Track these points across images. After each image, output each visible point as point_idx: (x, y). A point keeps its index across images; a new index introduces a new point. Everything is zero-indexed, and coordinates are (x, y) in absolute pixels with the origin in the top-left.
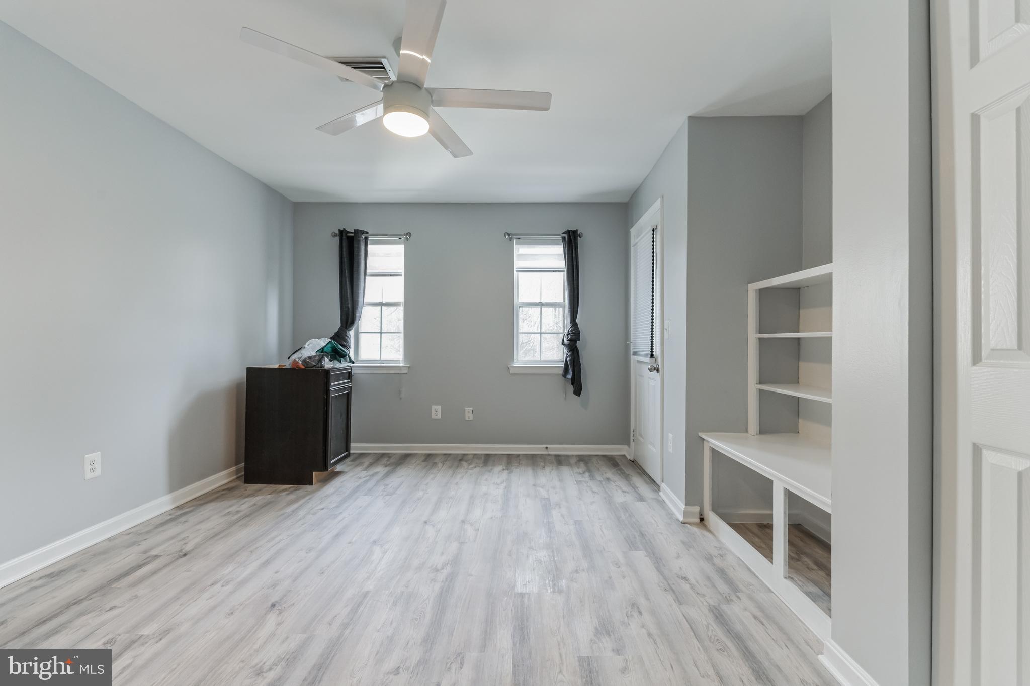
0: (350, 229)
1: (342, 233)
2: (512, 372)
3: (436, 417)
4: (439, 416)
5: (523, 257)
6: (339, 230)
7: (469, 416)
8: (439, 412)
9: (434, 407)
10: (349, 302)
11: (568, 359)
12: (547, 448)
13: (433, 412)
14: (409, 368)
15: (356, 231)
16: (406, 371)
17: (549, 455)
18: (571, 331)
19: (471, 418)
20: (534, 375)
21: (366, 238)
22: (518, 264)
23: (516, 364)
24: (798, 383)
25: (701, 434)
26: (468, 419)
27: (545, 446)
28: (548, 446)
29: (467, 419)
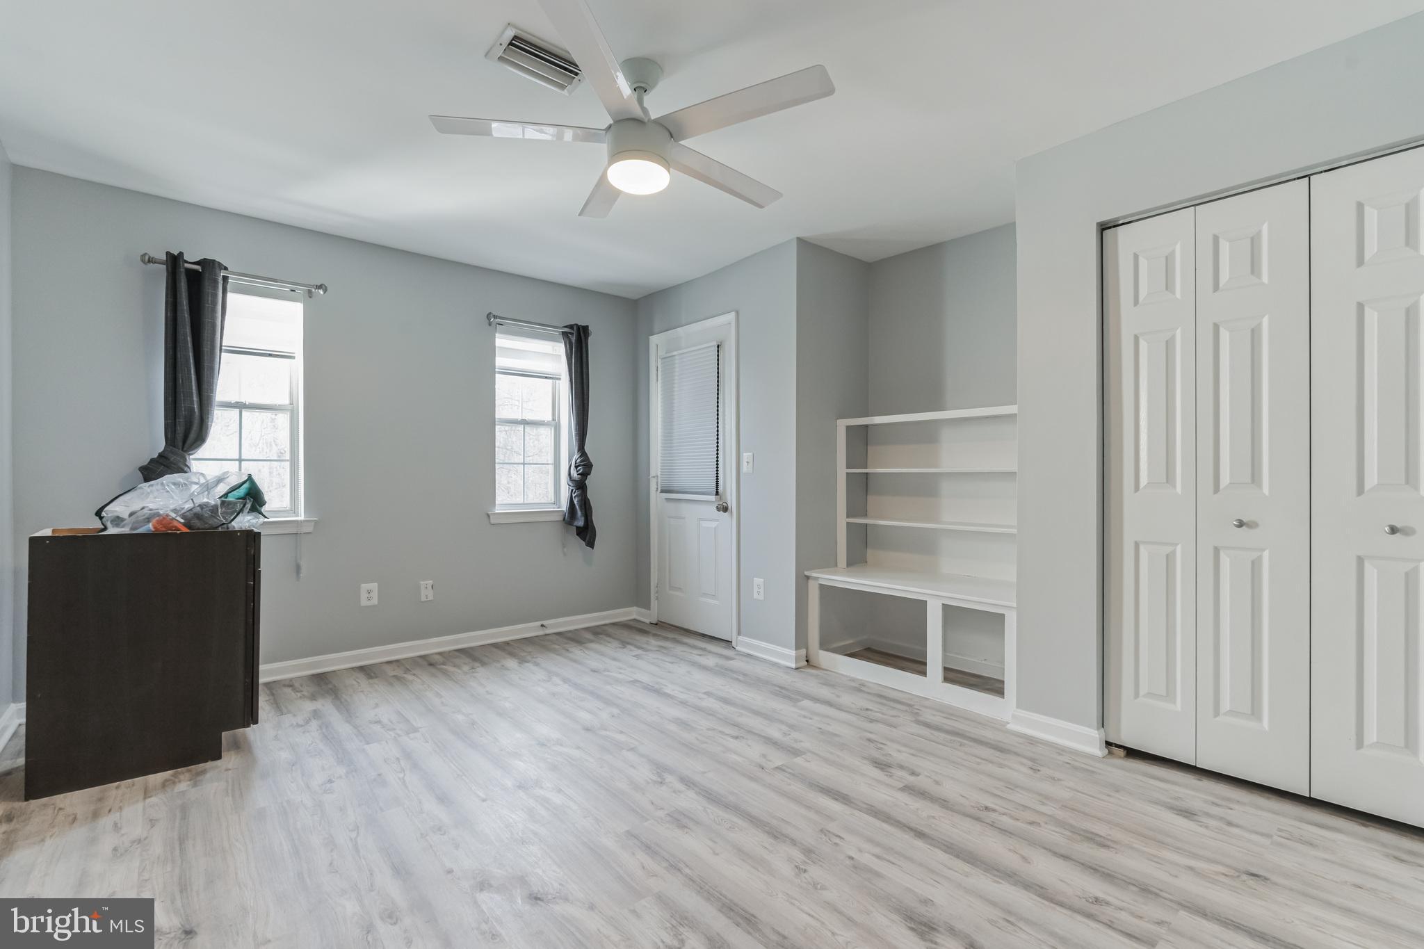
0: (192, 255)
1: (174, 261)
2: (492, 522)
3: (369, 603)
4: (375, 601)
5: (508, 352)
6: (168, 253)
7: (427, 594)
8: (375, 595)
9: (365, 587)
10: (195, 398)
11: (576, 501)
12: (542, 626)
13: (364, 596)
14: (316, 523)
15: (203, 262)
16: (310, 529)
17: (546, 635)
18: (581, 461)
19: (431, 598)
20: (525, 523)
21: (225, 279)
22: (500, 361)
23: (498, 510)
24: (866, 514)
25: (807, 573)
26: (426, 600)
27: (539, 623)
28: (544, 623)
29: (423, 599)
